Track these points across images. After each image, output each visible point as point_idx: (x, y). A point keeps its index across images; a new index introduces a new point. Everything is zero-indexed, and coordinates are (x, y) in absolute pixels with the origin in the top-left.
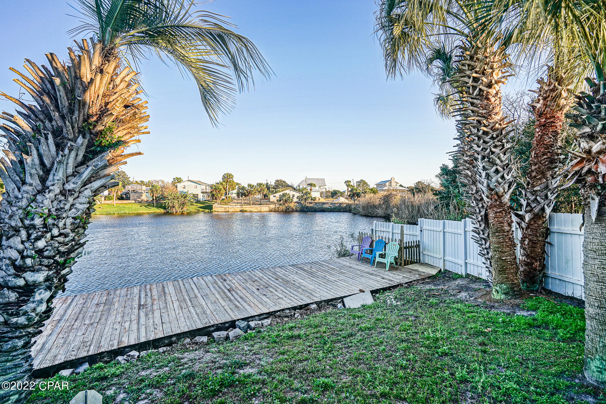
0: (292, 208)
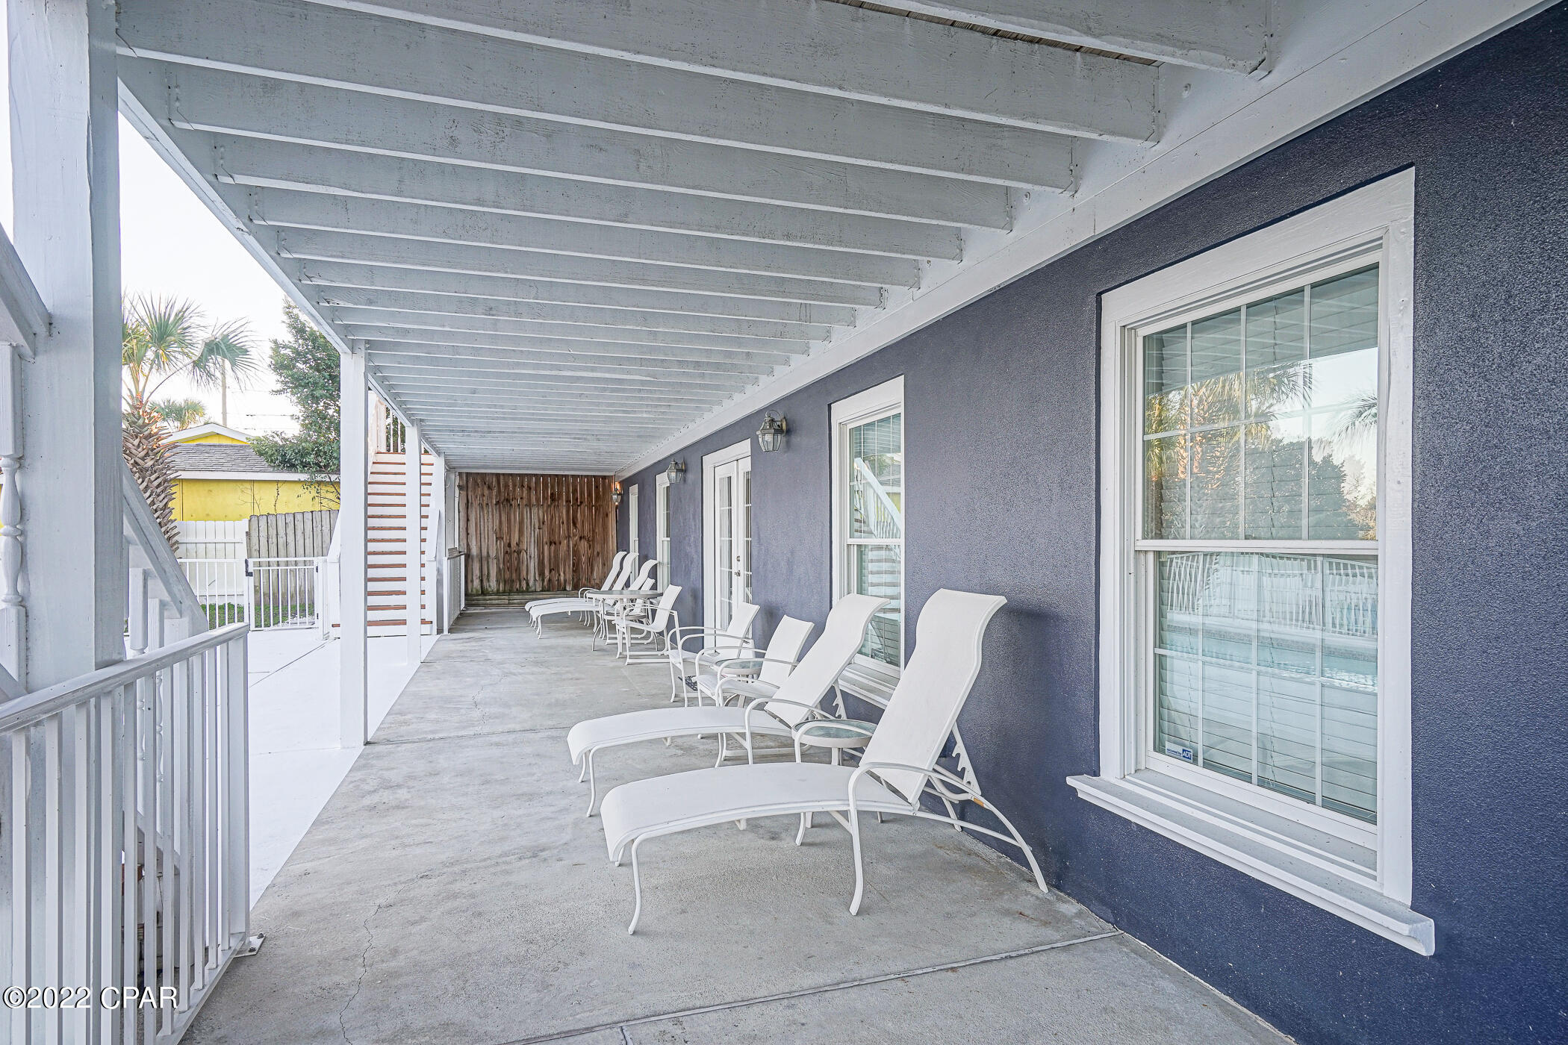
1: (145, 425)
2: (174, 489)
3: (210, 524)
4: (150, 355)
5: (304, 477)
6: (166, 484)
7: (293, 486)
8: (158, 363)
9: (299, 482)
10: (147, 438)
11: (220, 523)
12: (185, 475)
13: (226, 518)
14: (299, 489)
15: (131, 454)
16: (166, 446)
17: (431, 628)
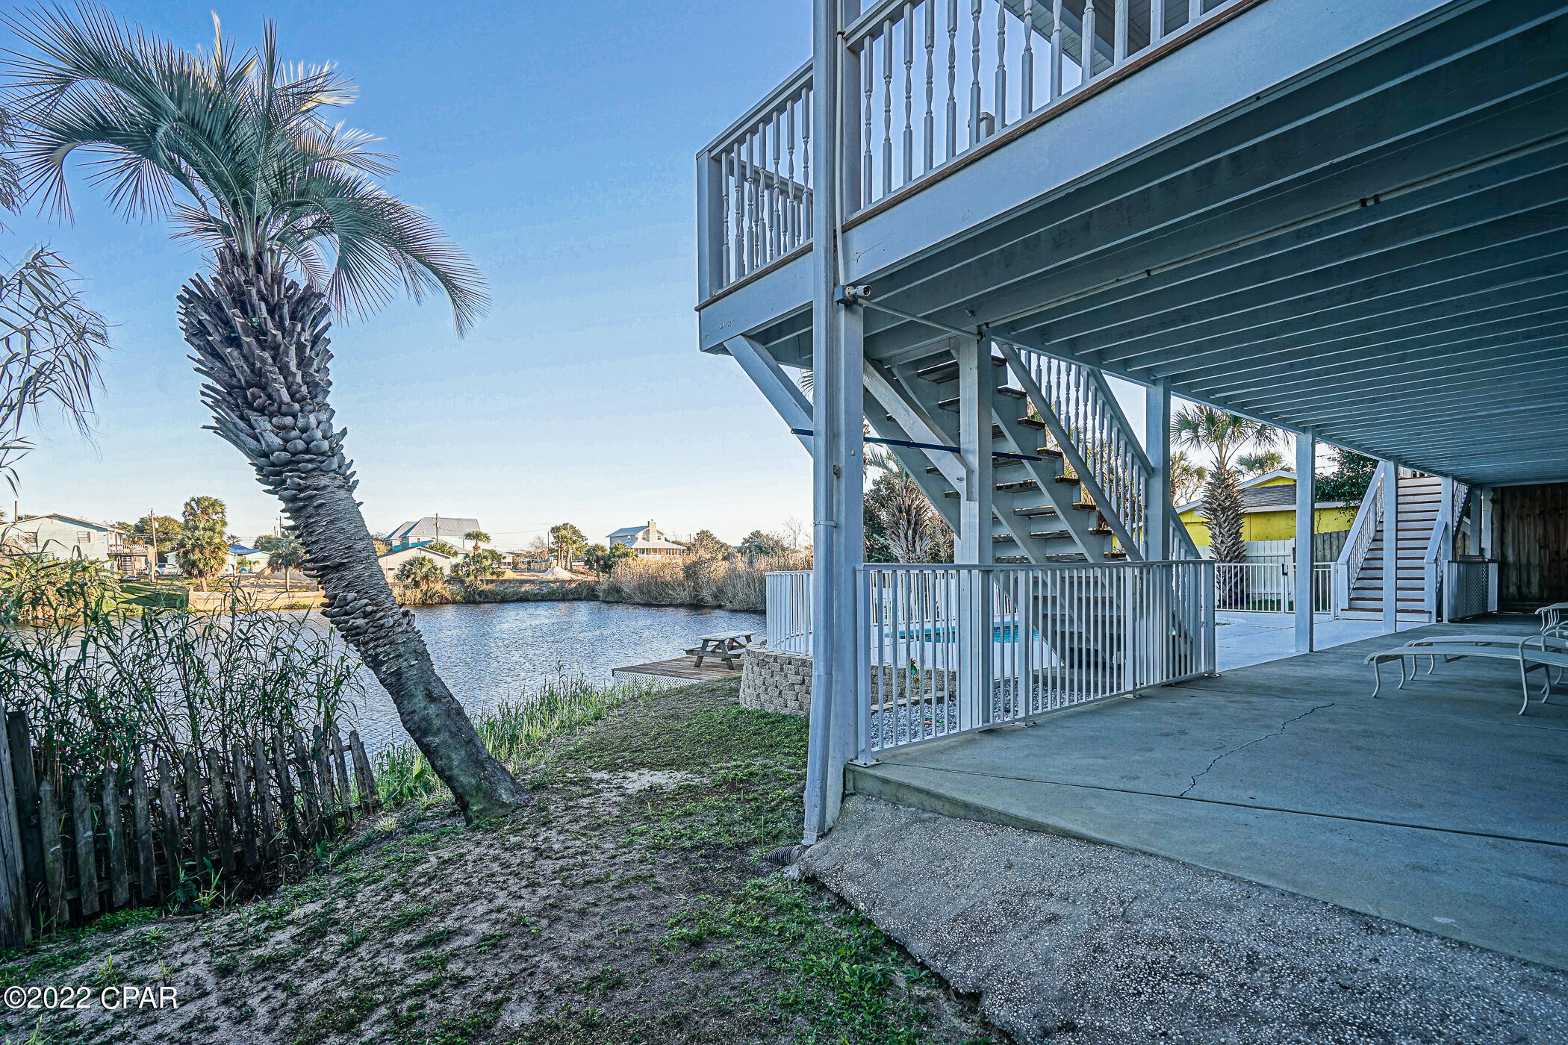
0: (441, 597)
1: (1225, 479)
2: (1243, 520)
3: (1268, 543)
4: (1229, 431)
5: (1341, 504)
6: (1238, 517)
7: (1332, 512)
8: (1233, 438)
9: (1337, 508)
10: (1226, 487)
11: (1274, 542)
12: (1250, 510)
13: (1280, 538)
14: (1336, 514)
15: (1217, 499)
16: (1238, 491)
17: (1430, 618)
